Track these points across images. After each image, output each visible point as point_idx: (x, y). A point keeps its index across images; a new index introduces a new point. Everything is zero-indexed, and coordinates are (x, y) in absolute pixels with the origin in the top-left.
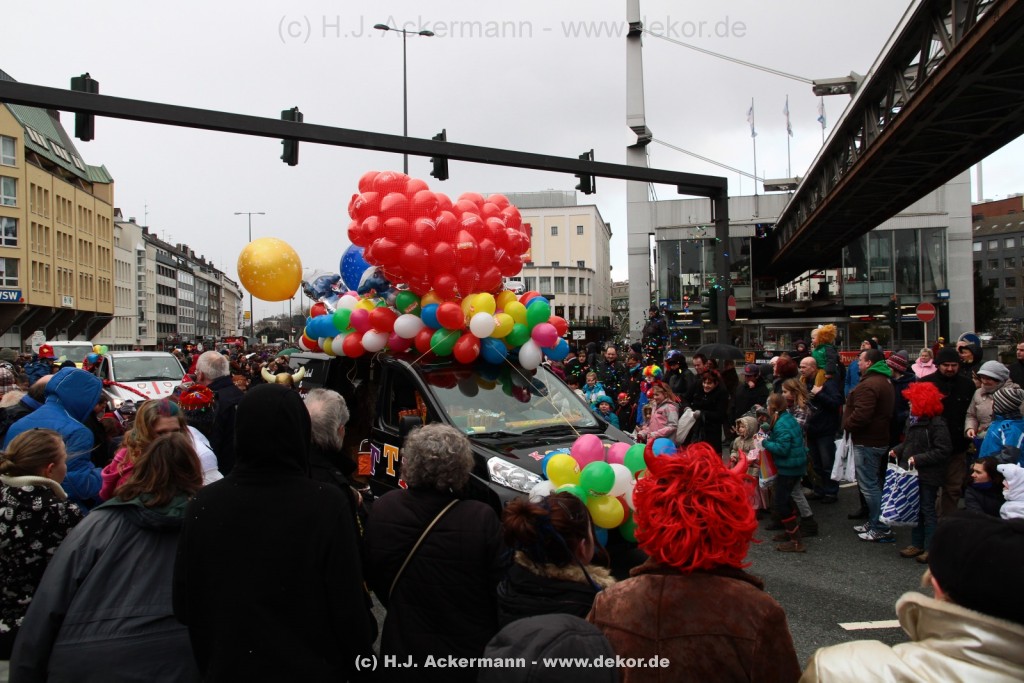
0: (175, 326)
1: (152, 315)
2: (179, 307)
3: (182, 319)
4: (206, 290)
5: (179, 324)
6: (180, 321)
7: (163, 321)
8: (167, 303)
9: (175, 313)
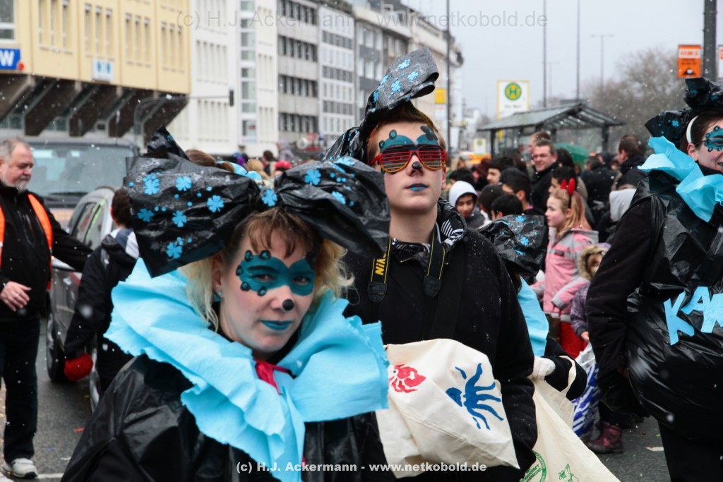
0: (315, 119)
1: (268, 96)
2: (322, 81)
3: (329, 106)
4: (380, 47)
5: (322, 116)
6: (325, 110)
7: (291, 110)
8: (299, 74)
9: (315, 94)
